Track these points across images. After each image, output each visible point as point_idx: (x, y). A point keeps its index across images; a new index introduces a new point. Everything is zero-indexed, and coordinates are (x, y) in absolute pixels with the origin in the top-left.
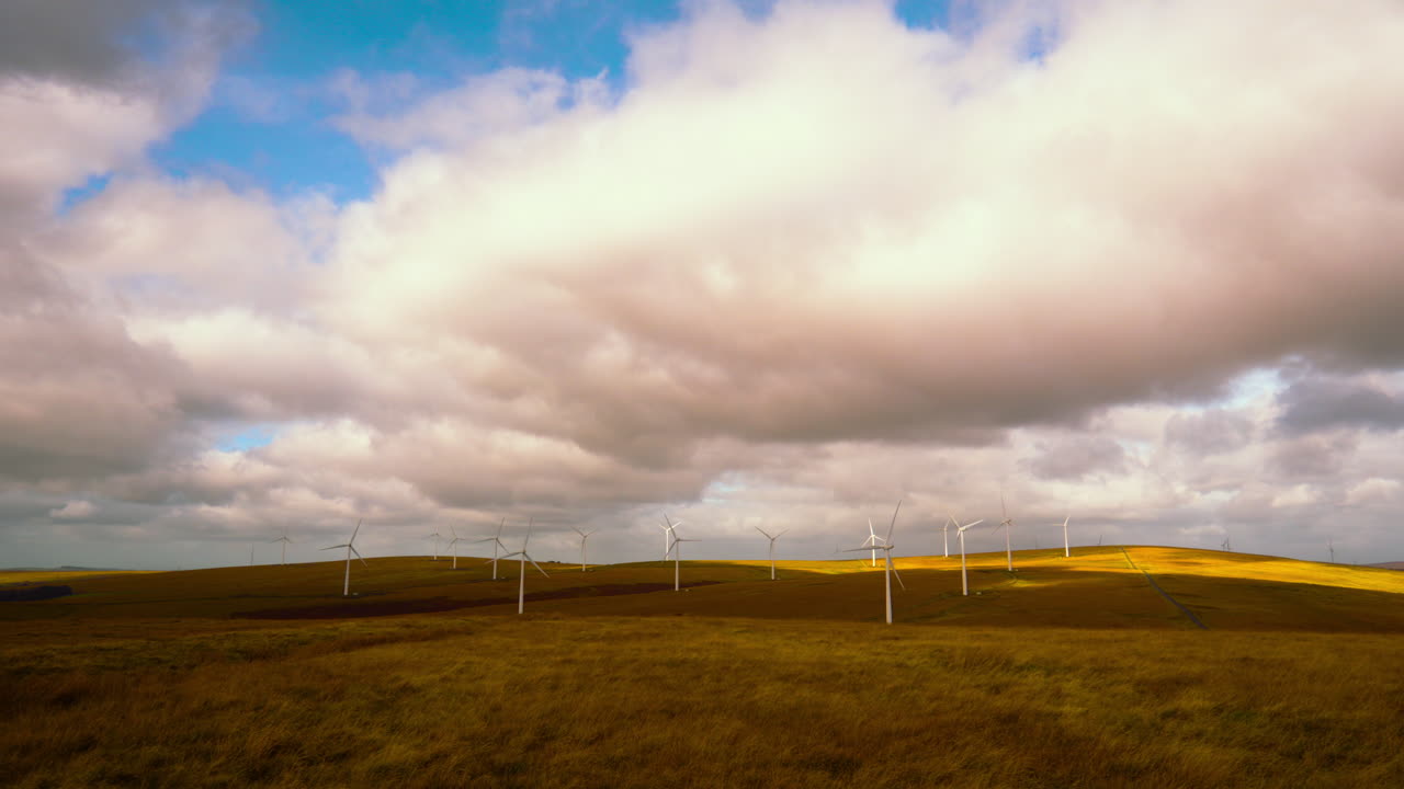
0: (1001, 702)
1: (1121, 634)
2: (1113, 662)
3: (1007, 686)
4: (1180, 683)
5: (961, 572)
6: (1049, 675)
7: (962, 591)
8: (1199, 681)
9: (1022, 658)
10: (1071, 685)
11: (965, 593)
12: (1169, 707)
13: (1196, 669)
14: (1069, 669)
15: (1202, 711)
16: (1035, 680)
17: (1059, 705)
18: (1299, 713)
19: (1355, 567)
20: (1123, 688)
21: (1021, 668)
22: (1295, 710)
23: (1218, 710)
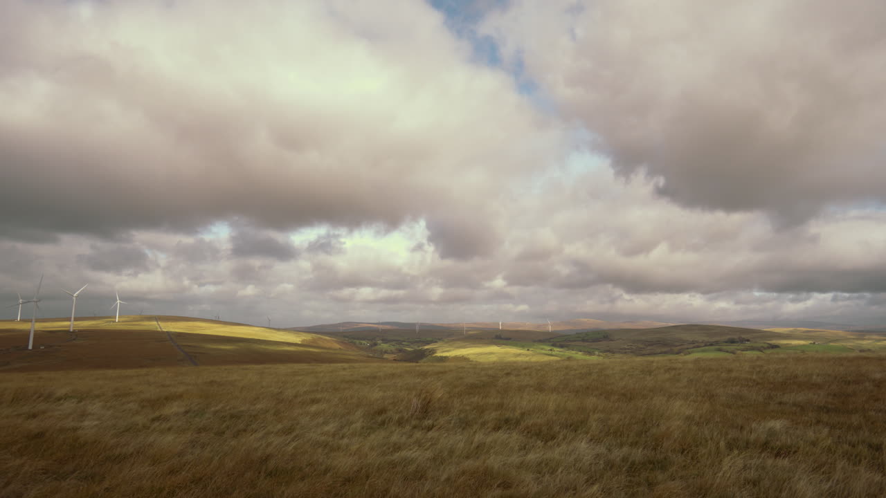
0: (33, 425)
1: (144, 371)
2: (131, 389)
3: (44, 412)
4: (169, 399)
5: (30, 332)
6: (80, 402)
7: (28, 346)
8: (180, 396)
9: (61, 392)
10: (95, 407)
11: (30, 347)
12: (157, 414)
13: (181, 389)
14: (98, 396)
15: (176, 414)
16: (68, 406)
17: (82, 422)
18: (230, 409)
19: (279, 330)
20: (131, 405)
21: (59, 399)
22: (228, 408)
23: (186, 412)
